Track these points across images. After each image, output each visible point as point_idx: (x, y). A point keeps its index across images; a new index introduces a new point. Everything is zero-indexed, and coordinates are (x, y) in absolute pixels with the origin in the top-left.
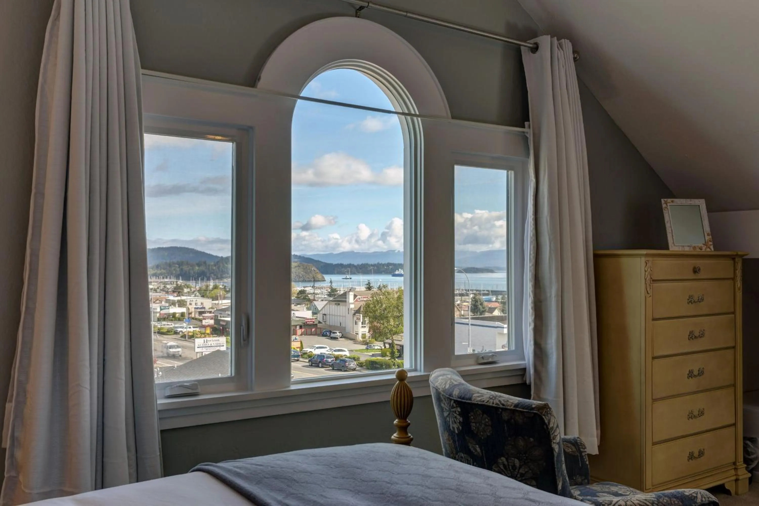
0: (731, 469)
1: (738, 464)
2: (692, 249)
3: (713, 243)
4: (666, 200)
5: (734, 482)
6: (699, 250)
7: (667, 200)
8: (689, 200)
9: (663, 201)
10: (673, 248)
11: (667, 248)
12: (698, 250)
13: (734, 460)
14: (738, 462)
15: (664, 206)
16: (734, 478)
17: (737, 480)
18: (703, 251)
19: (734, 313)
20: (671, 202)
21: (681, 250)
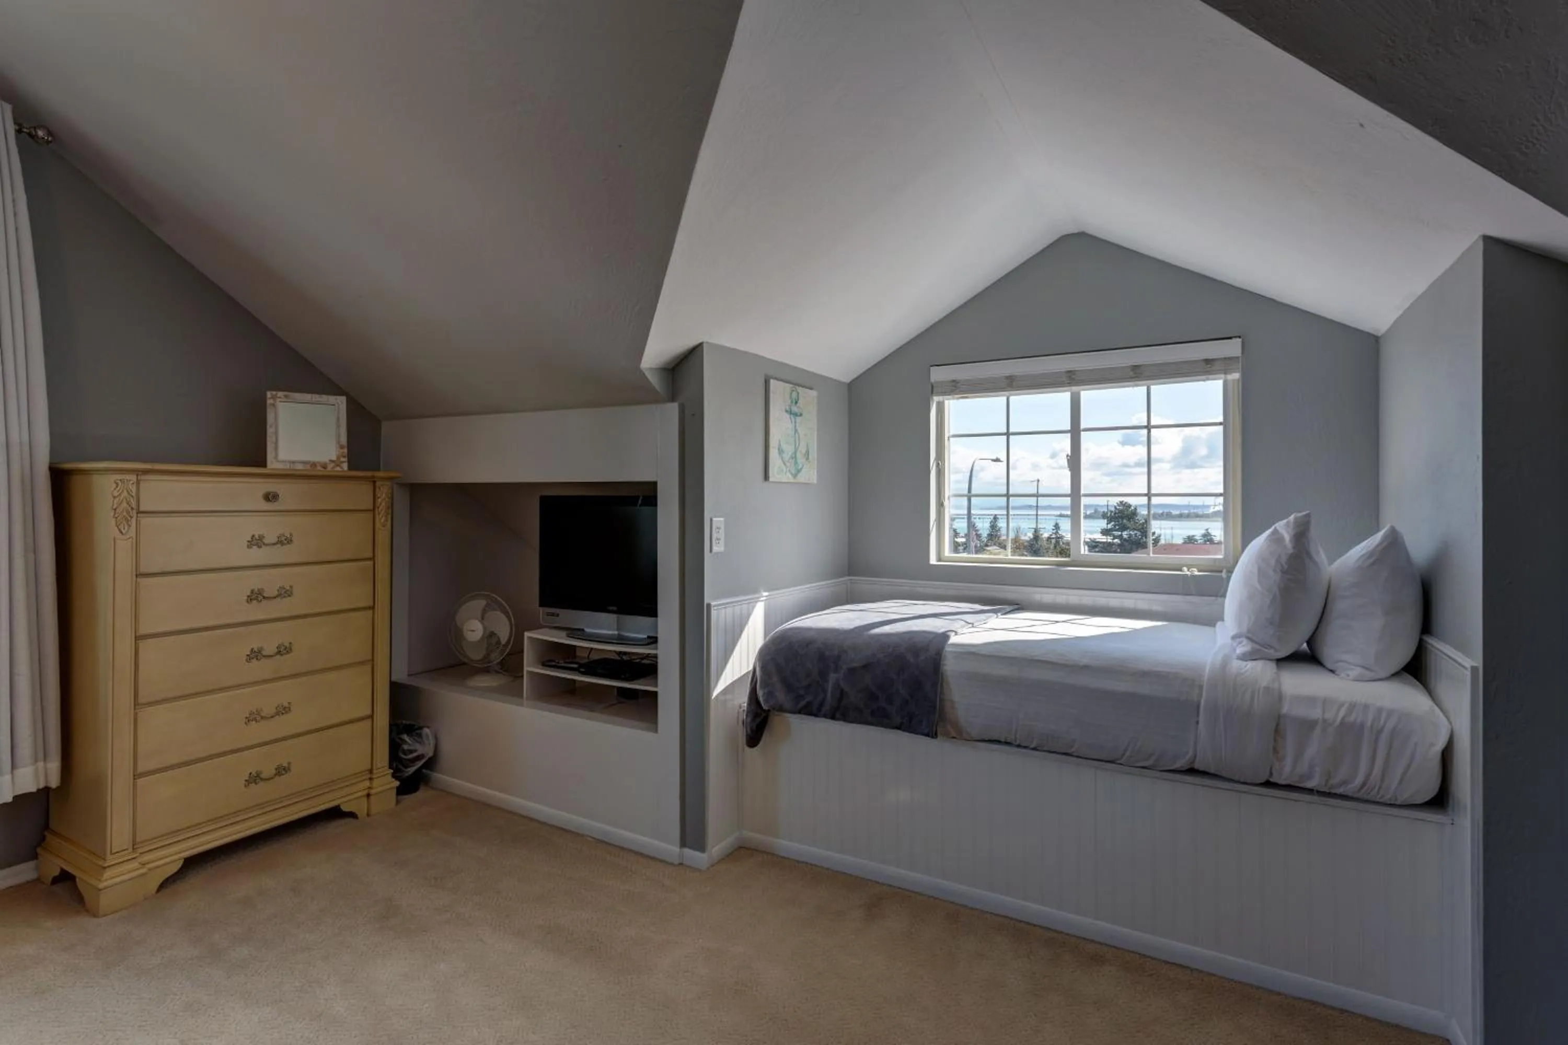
0: (364, 780)
1: (375, 771)
2: (308, 467)
3: (348, 459)
4: (274, 393)
5: (365, 799)
6: (322, 469)
7: (277, 394)
8: (317, 396)
9: (269, 394)
10: (272, 464)
11: (263, 464)
12: (319, 468)
13: (369, 767)
14: (377, 769)
15: (269, 401)
16: (365, 792)
17: (368, 795)
18: (329, 471)
19: (373, 559)
20: (283, 397)
21: (288, 467)
